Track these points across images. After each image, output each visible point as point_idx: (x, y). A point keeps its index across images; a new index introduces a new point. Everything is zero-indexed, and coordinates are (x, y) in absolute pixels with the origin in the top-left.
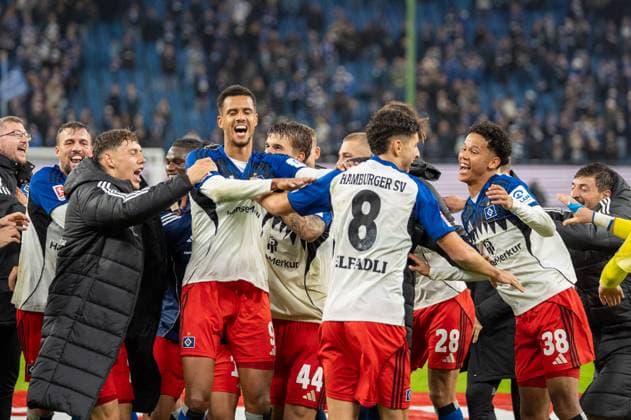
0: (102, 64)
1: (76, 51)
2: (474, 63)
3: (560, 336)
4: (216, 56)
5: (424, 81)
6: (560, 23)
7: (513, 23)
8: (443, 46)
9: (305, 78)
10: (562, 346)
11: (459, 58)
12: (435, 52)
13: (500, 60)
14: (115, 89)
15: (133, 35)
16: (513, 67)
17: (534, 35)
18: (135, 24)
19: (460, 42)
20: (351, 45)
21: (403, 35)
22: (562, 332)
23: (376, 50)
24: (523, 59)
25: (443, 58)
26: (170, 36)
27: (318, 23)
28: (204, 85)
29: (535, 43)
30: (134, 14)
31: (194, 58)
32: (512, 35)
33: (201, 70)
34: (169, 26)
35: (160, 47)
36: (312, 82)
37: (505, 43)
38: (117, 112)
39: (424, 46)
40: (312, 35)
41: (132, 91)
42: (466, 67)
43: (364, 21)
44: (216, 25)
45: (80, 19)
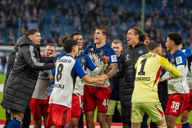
0: (49, 22)
1: (42, 18)
2: (162, 23)
3: (178, 104)
4: (84, 20)
5: (146, 28)
6: (189, 11)
7: (174, 11)
8: (153, 18)
9: (111, 27)
10: (177, 107)
11: (157, 21)
12: (150, 19)
13: (170, 22)
14: (53, 29)
15: (59, 13)
16: (173, 24)
17: (180, 15)
18: (59, 9)
19: (158, 16)
20: (125, 17)
21: (141, 14)
22: (179, 103)
23: (132, 18)
24: (177, 22)
25: (152, 21)
26: (70, 13)
27: (115, 10)
28: (80, 28)
29: (181, 17)
30: (59, 6)
31: (77, 20)
32: (174, 15)
33: (79, 24)
34: (70, 10)
35: (67, 17)
36: (113, 28)
37: (171, 17)
38: (53, 36)
39: (147, 17)
40: (113, 14)
41: (58, 30)
42: (159, 24)
43: (129, 10)
44: (84, 10)
45: (43, 8)
